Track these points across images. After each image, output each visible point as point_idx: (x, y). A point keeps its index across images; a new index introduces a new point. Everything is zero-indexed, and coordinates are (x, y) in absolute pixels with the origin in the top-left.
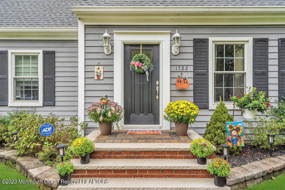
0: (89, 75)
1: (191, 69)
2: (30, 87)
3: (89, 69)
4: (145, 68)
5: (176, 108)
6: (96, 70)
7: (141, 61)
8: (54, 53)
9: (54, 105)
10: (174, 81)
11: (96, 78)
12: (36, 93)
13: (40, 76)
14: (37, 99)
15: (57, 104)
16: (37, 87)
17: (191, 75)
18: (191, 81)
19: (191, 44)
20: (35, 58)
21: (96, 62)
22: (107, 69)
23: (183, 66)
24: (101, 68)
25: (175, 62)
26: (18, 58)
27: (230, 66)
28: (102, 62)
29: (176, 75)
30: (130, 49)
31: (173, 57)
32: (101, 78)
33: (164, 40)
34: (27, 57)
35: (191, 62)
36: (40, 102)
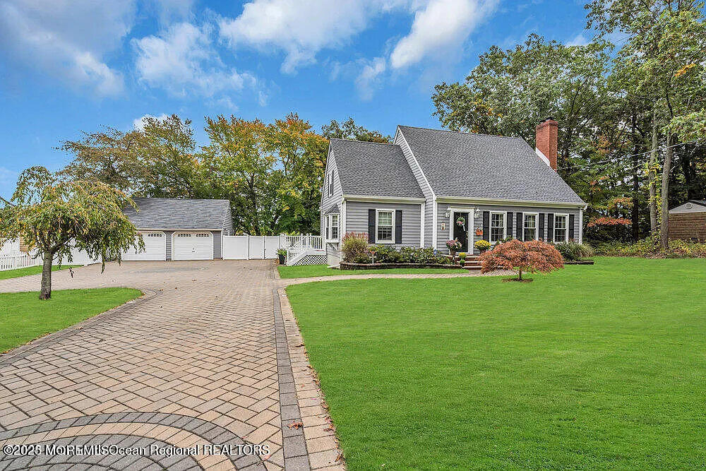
0: (439, 227)
1: (482, 225)
2: (386, 232)
3: (439, 224)
4: (463, 224)
5: (477, 243)
6: (442, 225)
7: (461, 220)
8: (401, 211)
9: (401, 243)
10: (475, 231)
11: (442, 229)
12: (390, 235)
13: (393, 225)
14: (391, 239)
15: (403, 242)
16: (391, 232)
17: (482, 228)
18: (482, 231)
19: (483, 214)
20: (391, 213)
21: (442, 221)
22: (447, 224)
23: (479, 224)
24: (444, 224)
25: (475, 222)
26: (380, 213)
27: (497, 224)
28: (445, 221)
29: (476, 228)
30: (456, 215)
31: (475, 220)
32: (444, 229)
33: (471, 211)
34: (385, 213)
35: (482, 222)
36: (393, 241)
